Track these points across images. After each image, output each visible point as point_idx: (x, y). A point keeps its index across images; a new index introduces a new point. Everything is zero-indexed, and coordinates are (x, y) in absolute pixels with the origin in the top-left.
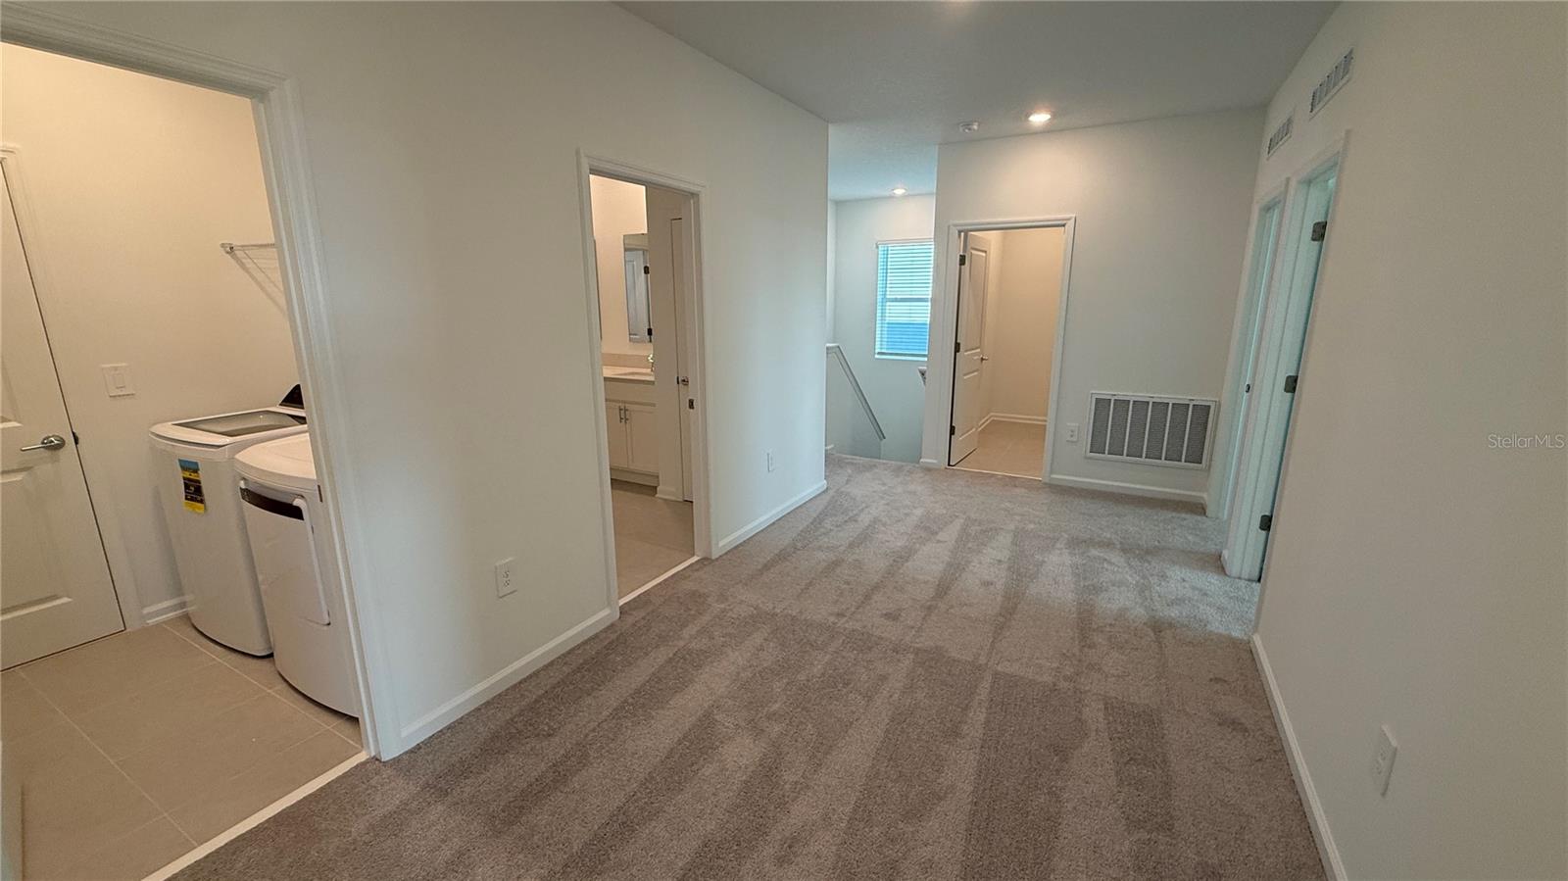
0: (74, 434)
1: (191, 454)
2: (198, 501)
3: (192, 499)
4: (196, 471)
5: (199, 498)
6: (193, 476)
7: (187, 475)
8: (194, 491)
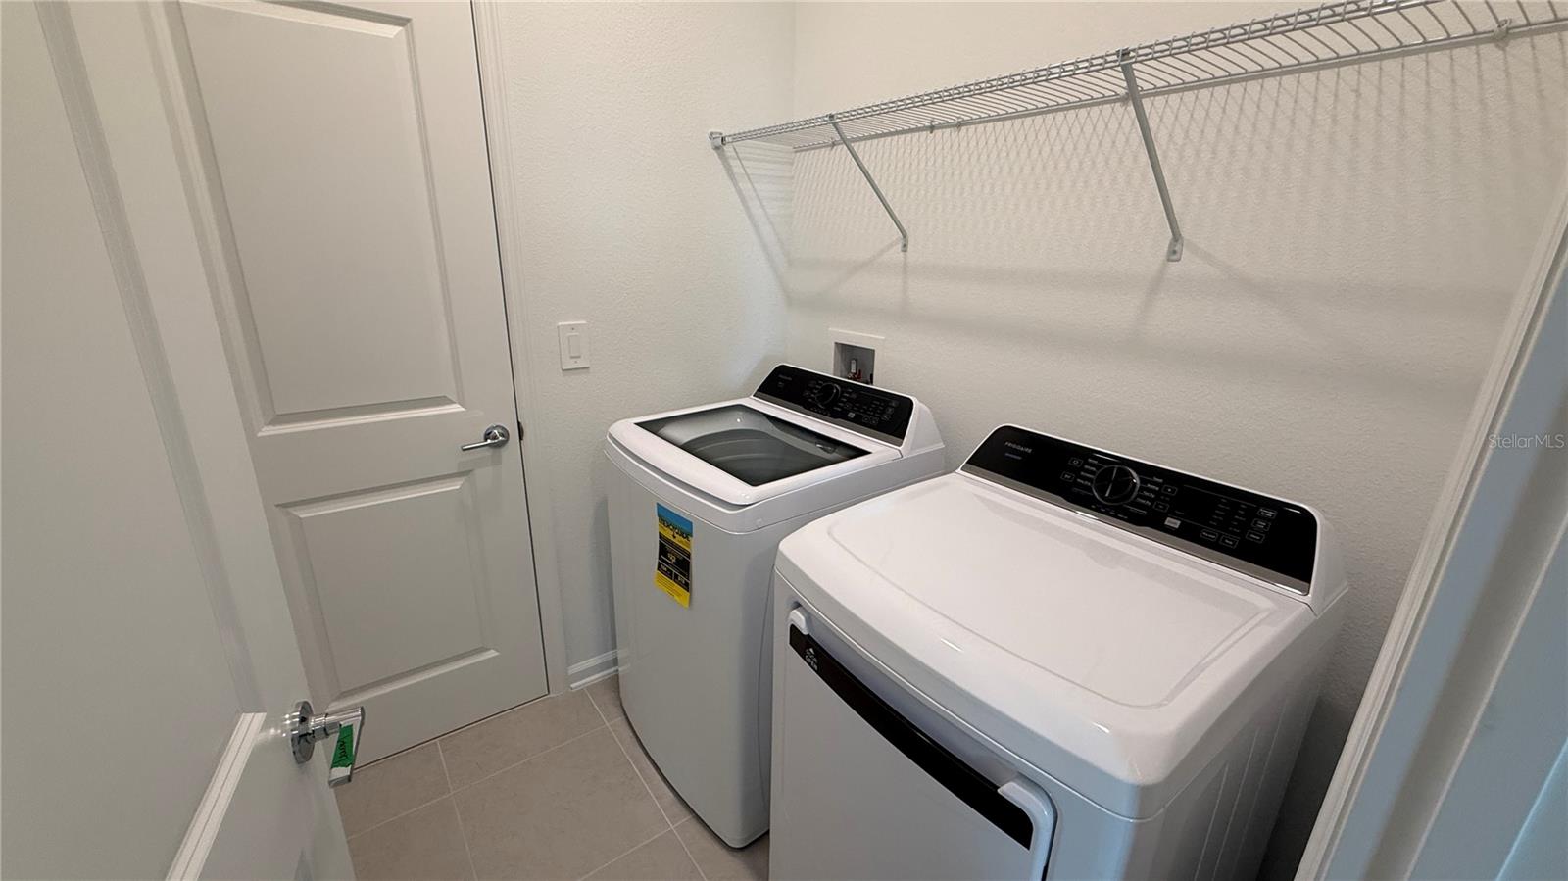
0: (519, 423)
1: (683, 505)
2: (680, 583)
3: (669, 574)
4: (687, 535)
5: (681, 578)
6: (679, 540)
7: (668, 534)
8: (676, 564)
